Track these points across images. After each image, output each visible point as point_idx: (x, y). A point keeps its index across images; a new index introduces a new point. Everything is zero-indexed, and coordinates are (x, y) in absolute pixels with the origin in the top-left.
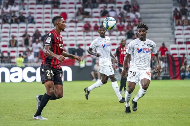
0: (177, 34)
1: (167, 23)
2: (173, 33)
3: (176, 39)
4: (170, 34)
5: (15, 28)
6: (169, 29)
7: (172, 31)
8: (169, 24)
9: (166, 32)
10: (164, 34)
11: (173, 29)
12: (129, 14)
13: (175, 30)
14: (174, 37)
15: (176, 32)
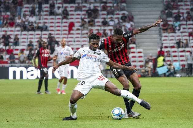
0: (164, 40)
1: (156, 31)
2: (161, 39)
3: (162, 44)
4: (158, 40)
5: (32, 35)
6: (157, 36)
7: (160, 37)
8: (158, 32)
9: (155, 38)
10: (154, 40)
11: (161, 36)
12: (124, 24)
13: (162, 36)
14: (161, 42)
15: (163, 38)
